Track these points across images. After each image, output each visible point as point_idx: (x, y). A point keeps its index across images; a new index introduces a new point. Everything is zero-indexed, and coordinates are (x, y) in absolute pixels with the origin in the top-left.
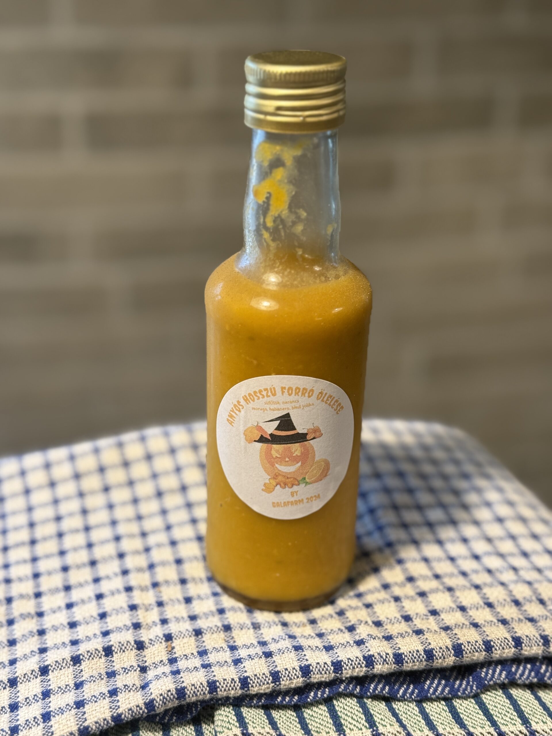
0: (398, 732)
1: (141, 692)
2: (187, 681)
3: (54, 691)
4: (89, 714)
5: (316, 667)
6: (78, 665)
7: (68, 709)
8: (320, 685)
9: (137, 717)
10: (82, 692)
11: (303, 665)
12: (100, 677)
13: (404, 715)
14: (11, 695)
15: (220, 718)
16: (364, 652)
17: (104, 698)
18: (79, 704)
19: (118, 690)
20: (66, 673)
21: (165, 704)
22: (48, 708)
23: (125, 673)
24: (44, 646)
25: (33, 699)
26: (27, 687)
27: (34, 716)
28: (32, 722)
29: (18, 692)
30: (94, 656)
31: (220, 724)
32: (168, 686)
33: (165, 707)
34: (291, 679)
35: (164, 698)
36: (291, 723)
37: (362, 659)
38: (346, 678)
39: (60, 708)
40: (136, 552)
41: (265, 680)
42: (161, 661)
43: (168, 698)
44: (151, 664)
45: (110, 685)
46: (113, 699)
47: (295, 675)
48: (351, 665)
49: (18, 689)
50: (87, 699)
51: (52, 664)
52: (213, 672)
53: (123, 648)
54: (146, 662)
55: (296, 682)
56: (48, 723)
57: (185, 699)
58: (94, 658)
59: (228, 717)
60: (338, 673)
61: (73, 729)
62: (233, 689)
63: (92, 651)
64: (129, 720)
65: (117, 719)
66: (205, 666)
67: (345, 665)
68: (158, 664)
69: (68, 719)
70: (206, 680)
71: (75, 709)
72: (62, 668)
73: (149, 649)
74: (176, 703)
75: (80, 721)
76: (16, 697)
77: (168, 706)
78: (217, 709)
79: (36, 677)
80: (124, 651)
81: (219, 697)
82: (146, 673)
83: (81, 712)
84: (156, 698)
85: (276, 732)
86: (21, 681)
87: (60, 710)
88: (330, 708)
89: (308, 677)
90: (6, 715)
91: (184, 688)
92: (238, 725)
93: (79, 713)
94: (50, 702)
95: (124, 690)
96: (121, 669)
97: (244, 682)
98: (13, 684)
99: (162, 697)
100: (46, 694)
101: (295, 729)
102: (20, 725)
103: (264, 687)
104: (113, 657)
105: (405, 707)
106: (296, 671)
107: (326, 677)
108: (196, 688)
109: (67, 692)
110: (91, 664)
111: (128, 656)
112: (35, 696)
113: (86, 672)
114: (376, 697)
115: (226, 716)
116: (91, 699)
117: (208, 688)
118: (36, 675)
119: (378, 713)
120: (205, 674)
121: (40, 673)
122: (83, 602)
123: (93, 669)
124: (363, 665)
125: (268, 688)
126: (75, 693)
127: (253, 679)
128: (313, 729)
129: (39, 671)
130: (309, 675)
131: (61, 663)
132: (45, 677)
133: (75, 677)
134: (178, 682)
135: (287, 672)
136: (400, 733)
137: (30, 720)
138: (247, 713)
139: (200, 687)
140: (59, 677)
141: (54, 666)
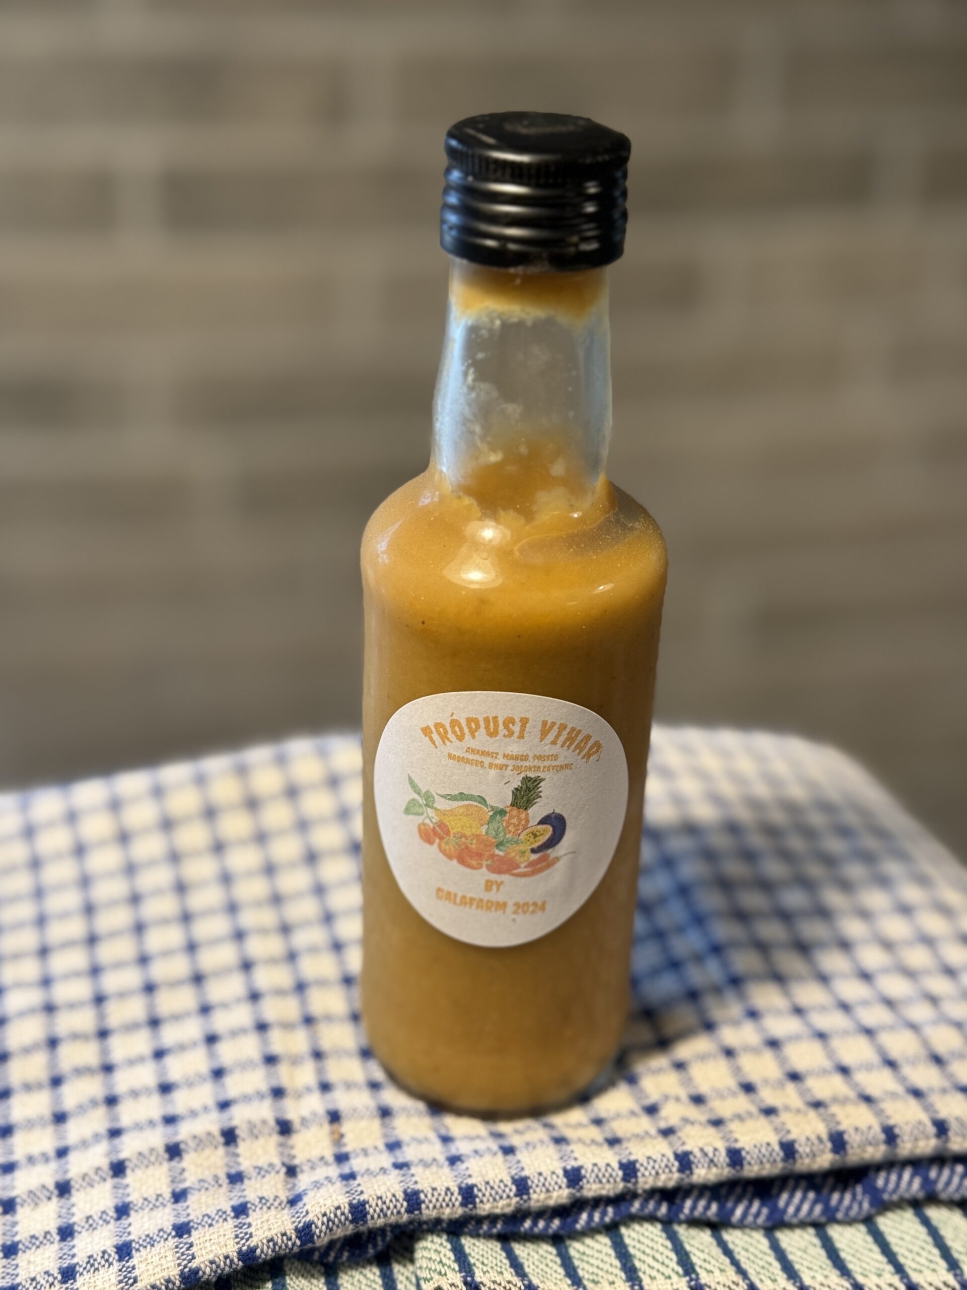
0: (733, 1282)
1: (289, 1210)
2: (370, 1191)
3: (135, 1205)
4: (199, 1247)
6: (178, 1159)
7: (162, 1237)
8: (598, 1202)
9: (282, 1252)
10: (185, 1208)
11: (568, 1167)
12: (217, 1182)
13: (743, 1253)
14: (60, 1211)
15: (426, 1254)
16: (676, 1147)
17: (225, 1220)
18: (182, 1230)
19: (249, 1205)
20: (157, 1173)
21: (331, 1230)
22: (126, 1234)
23: (259, 1177)
24: (117, 1125)
25: (101, 1218)
26: (89, 1198)
27: (102, 1249)
28: (99, 1259)
29: (73, 1205)
30: (205, 1145)
31: (425, 1265)
32: (337, 1200)
33: (331, 1235)
34: (548, 1191)
35: (329, 1220)
36: (547, 1265)
37: (672, 1160)
38: (645, 1191)
39: (147, 1236)
40: (272, 961)
41: (504, 1191)
42: (322, 1158)
43: (336, 1219)
44: (305, 1162)
45: (235, 1196)
46: (240, 1220)
47: (556, 1183)
48: (653, 1168)
49: (73, 1200)
50: (195, 1221)
51: (131, 1158)
52: (413, 1175)
54: (295, 1157)
55: (559, 1197)
56: (127, 1261)
57: (366, 1222)
58: (206, 1148)
59: (439, 1252)
60: (629, 1182)
61: (172, 1274)
62: (448, 1205)
63: (202, 1135)
64: (268, 1258)
65: (248, 1256)
66: (399, 1166)
67: (642, 1169)
68: (317, 1162)
69: (163, 1254)
70: (402, 1189)
71: (174, 1237)
72: (150, 1165)
73: (300, 1134)
74: (350, 1229)
75: (184, 1260)
76: (69, 1214)
77: (335, 1234)
78: (419, 1239)
79: (104, 1180)
80: (257, 1137)
81: (424, 1218)
82: (297, 1177)
83: (186, 1244)
84: (316, 1220)
85: (522, 1281)
86: (77, 1186)
87: (148, 1240)
88: (614, 1239)
89: (577, 1187)
90: (52, 1245)
91: (363, 1204)
92: (457, 1268)
93: (181, 1246)
94: (130, 1225)
95: (260, 1206)
96: (251, 1168)
97: (468, 1194)
98: (64, 1191)
99: (325, 1219)
100: (123, 1211)
101: (554, 1275)
102: (78, 1264)
103: (501, 1203)
104: (237, 1146)
105: (746, 1238)
106: (558, 1177)
107: (609, 1189)
108: (384, 1203)
109: (157, 1207)
110: (199, 1160)
111: (264, 1147)
112: (104, 1212)
113: (191, 1172)
114: (695, 1223)
115: (436, 1251)
116: (202, 1220)
117: (405, 1204)
118: (104, 1175)
119: (698, 1249)
120: (400, 1179)
121: (111, 1173)
122: (182, 1047)
123: (204, 1167)
124: (674, 1169)
125: (509, 1205)
126: (174, 1210)
127: (484, 1189)
128: (587, 1276)
129: (109, 1169)
130: (578, 1184)
131: (148, 1155)
132: (119, 1180)
133: (172, 1181)
134: (353, 1192)
135: (542, 1179)
136: (737, 1285)
137: (95, 1256)
138: (472, 1247)
139: (391, 1201)
140: (144, 1181)
141: (135, 1161)
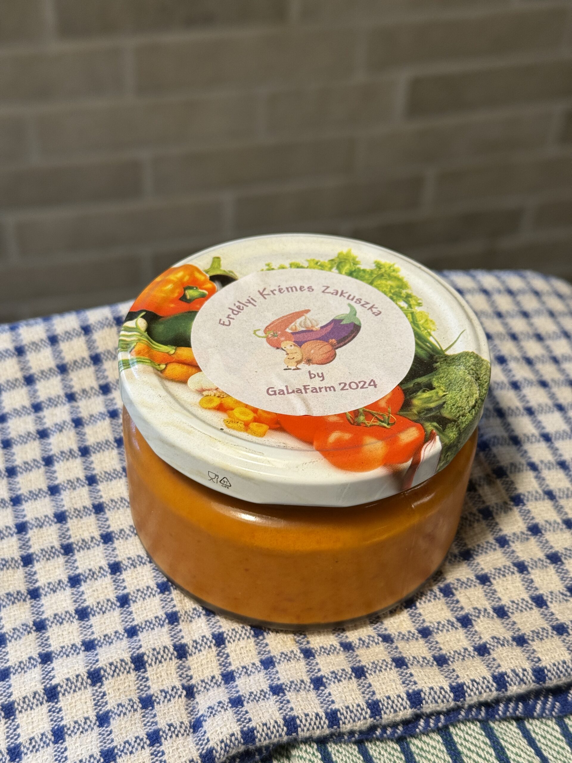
1: (193, 736)
5: (430, 694)
6: (99, 684)
11: (410, 691)
12: (132, 707)
14: (8, 732)
16: (493, 669)
17: (143, 747)
18: (109, 756)
20: (83, 697)
22: (63, 759)
23: (166, 700)
24: (47, 650)
26: (30, 720)
30: (120, 670)
32: (231, 728)
33: (228, 755)
34: (395, 711)
35: (226, 745)
37: (491, 681)
38: (469, 705)
41: (361, 714)
42: (213, 677)
43: (231, 744)
44: (200, 683)
45: (148, 722)
46: (155, 748)
47: (402, 705)
48: (477, 689)
49: (18, 721)
50: (119, 747)
51: (61, 684)
52: (288, 701)
53: (159, 657)
54: (191, 678)
55: (403, 715)
57: (254, 742)
58: (121, 674)
60: (458, 701)
63: (117, 662)
66: (275, 690)
67: (469, 691)
68: (209, 683)
70: (282, 716)
72: (77, 689)
73: (194, 657)
74: (242, 748)
76: (15, 735)
78: (295, 748)
79: (41, 704)
80: (160, 662)
82: (194, 698)
84: (216, 746)
86: (20, 708)
88: (445, 737)
89: (418, 706)
91: (252, 730)
94: (66, 749)
95: (170, 734)
96: (159, 692)
97: (333, 717)
98: (9, 713)
99: (223, 745)
100: (59, 734)
103: (359, 723)
104: (145, 671)
105: (543, 726)
107: (442, 707)
108: (269, 729)
109: (87, 730)
110: (116, 684)
111: (167, 670)
112: (42, 735)
113: (111, 696)
115: (309, 759)
116: (124, 747)
117: (285, 729)
118: (41, 699)
120: (278, 705)
121: (46, 697)
123: (121, 691)
124: (493, 689)
125: (364, 724)
126: (100, 734)
127: (345, 713)
129: (44, 694)
130: (419, 704)
131: (75, 681)
132: (54, 704)
133: (95, 705)
134: (242, 719)
135: (390, 702)
138: (337, 754)
140: (74, 704)
141: (64, 686)
